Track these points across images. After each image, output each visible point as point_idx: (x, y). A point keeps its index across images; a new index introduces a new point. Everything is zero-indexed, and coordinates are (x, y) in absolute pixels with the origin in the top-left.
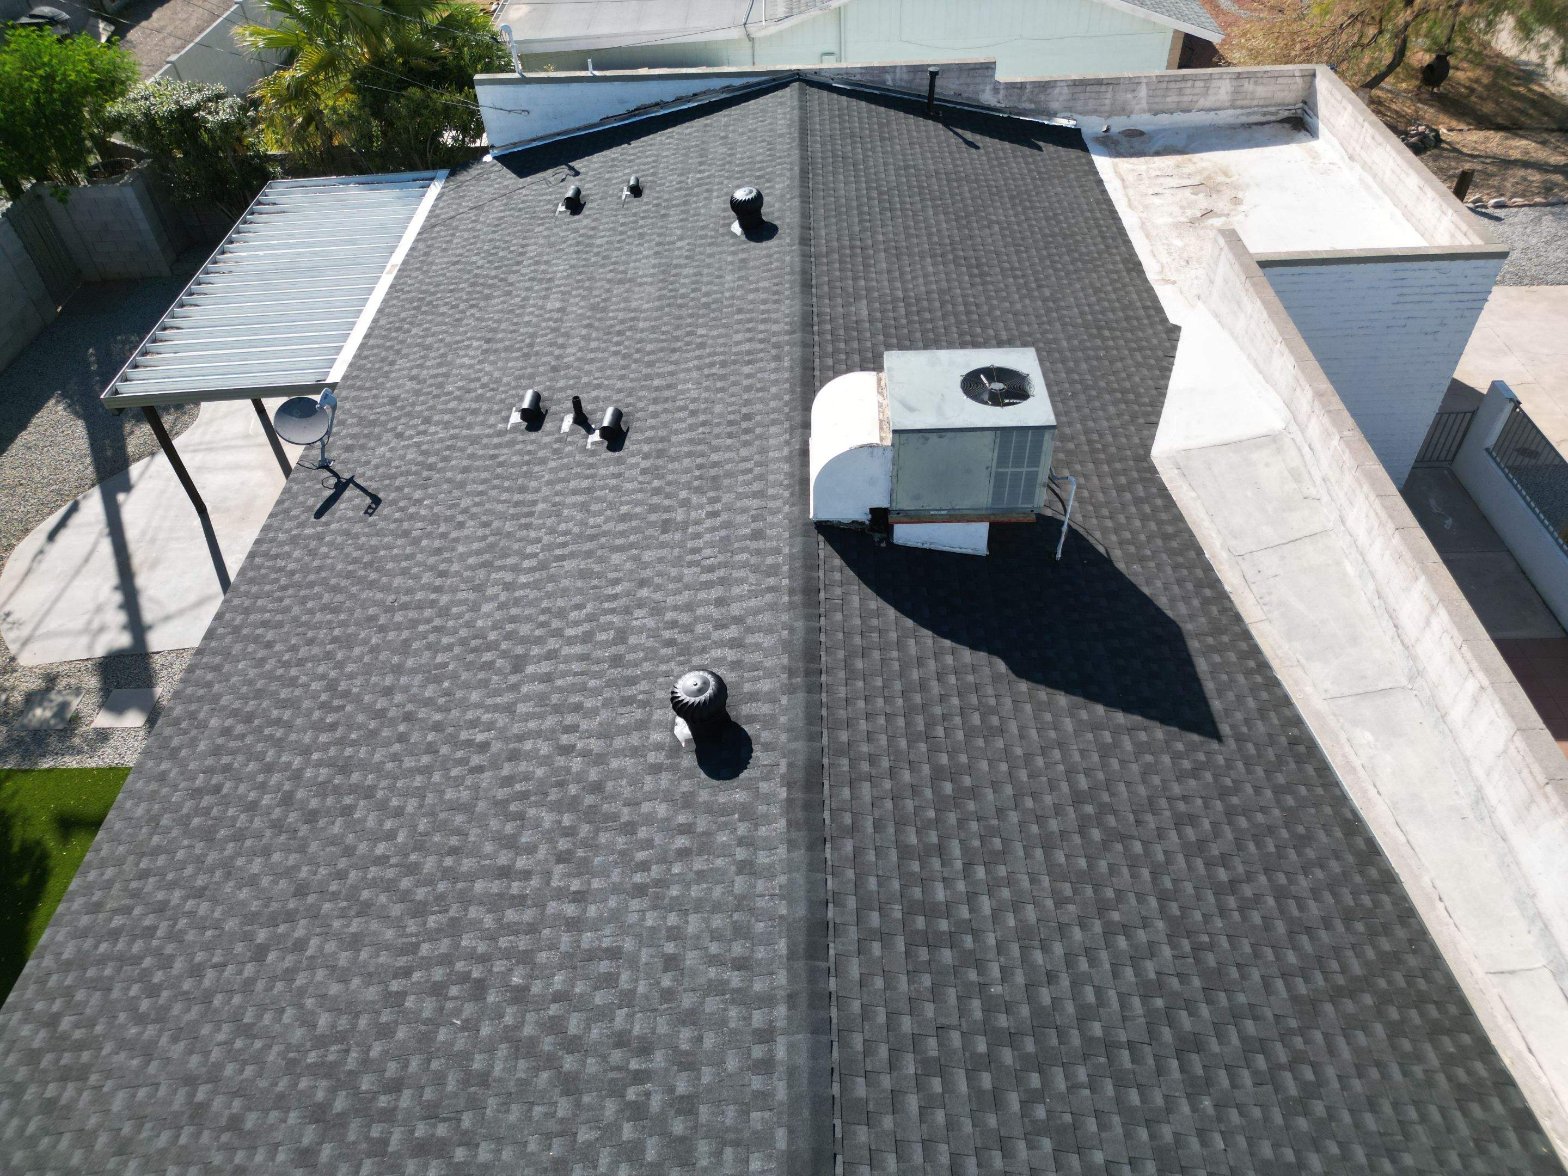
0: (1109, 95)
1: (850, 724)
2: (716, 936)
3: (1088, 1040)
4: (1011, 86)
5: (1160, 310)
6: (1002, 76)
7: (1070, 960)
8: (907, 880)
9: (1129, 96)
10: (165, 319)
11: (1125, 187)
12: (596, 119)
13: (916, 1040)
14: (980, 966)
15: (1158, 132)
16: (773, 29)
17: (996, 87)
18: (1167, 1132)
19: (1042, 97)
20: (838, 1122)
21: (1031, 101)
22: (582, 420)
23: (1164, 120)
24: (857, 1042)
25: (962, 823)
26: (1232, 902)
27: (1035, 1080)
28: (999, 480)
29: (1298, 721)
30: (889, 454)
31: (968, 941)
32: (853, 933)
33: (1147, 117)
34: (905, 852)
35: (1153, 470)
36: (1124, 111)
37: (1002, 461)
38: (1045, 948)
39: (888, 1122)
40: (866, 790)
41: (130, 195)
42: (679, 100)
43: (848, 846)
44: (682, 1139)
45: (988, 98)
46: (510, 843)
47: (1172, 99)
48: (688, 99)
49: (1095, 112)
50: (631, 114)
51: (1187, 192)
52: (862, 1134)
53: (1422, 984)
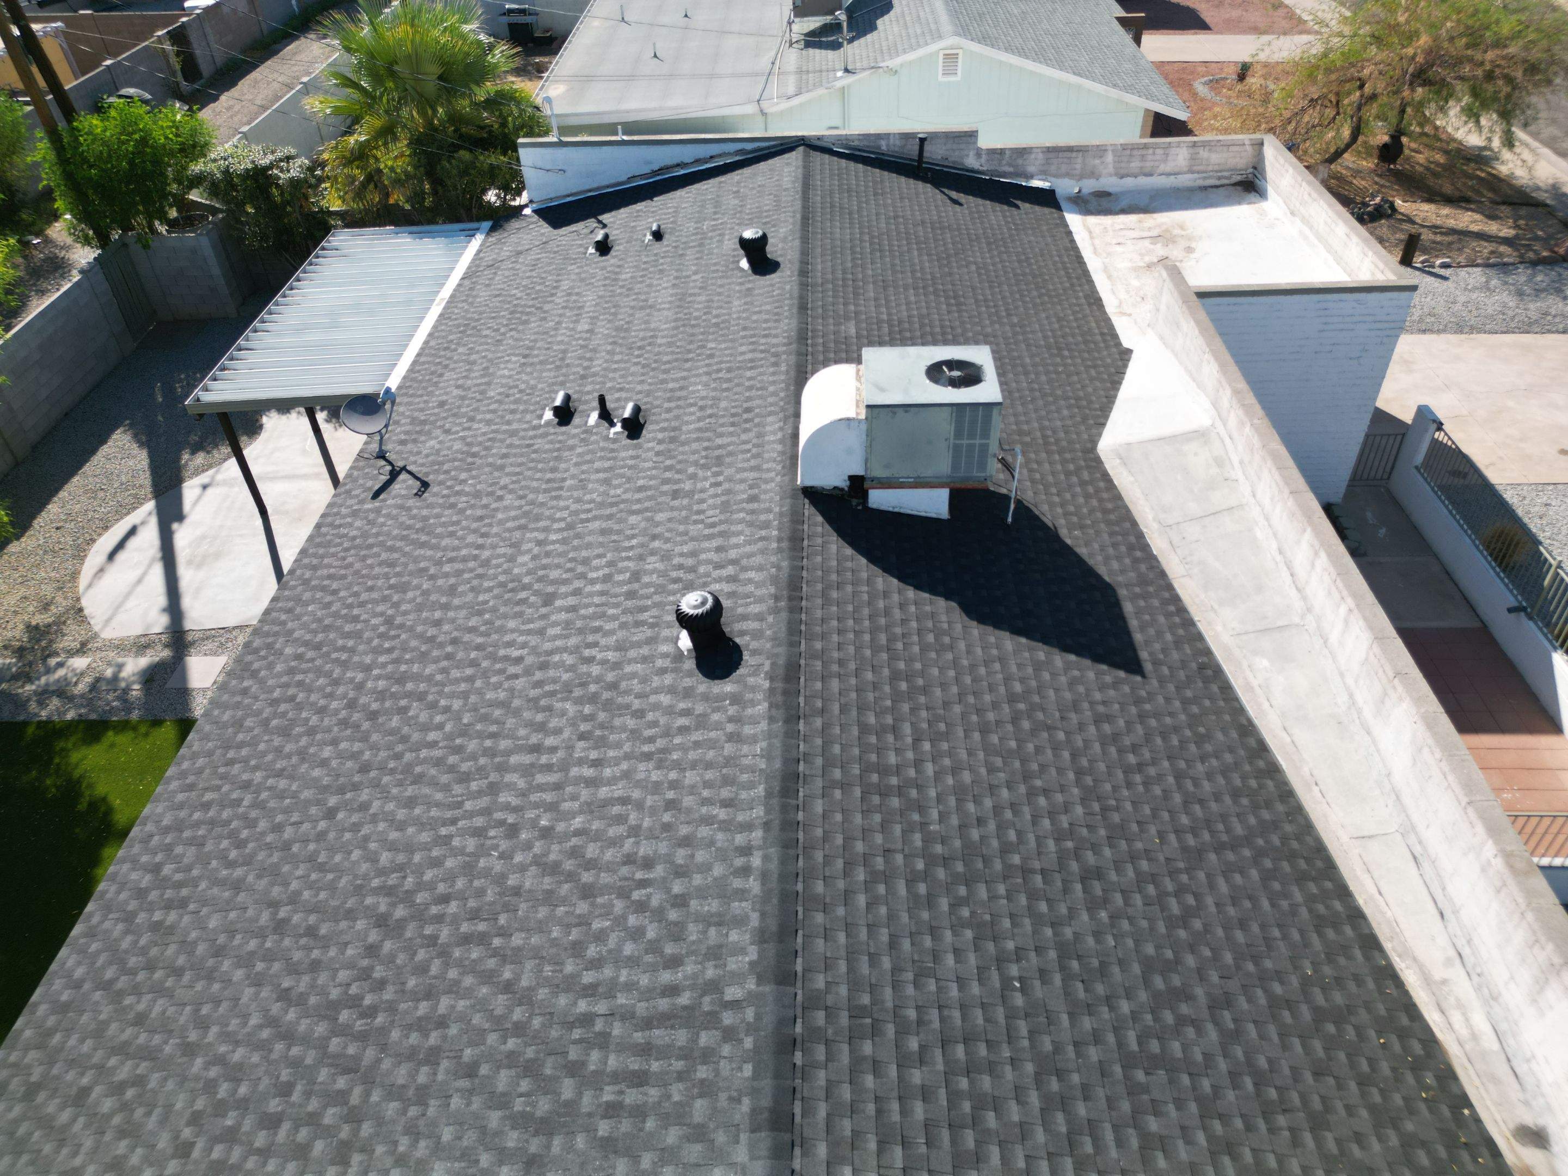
0: (1079, 160)
1: (824, 636)
2: (707, 784)
3: (1008, 867)
4: (992, 152)
5: (1115, 336)
6: (985, 142)
7: (998, 810)
8: (865, 748)
9: (1097, 161)
10: (241, 342)
11: (1092, 238)
12: (624, 178)
13: (866, 859)
14: (921, 809)
15: (1123, 193)
16: (784, 105)
17: (979, 152)
18: (1068, 932)
19: (1020, 162)
20: (800, 909)
21: (1010, 165)
22: (606, 416)
23: (1129, 182)
24: (819, 856)
25: (913, 710)
26: (1138, 778)
27: (962, 891)
28: (957, 449)
29: (1208, 652)
30: (864, 427)
31: (914, 793)
32: (819, 783)
33: (1114, 180)
34: (864, 729)
35: (1098, 461)
36: (1093, 174)
37: (958, 434)
38: (977, 801)
39: (841, 911)
40: (835, 684)
41: (205, 242)
42: (698, 161)
43: (818, 722)
44: (676, 924)
45: (971, 162)
46: (541, 728)
47: (1135, 165)
48: (705, 161)
49: (1068, 175)
50: (655, 173)
51: (1147, 243)
52: (819, 918)
53: (1295, 845)
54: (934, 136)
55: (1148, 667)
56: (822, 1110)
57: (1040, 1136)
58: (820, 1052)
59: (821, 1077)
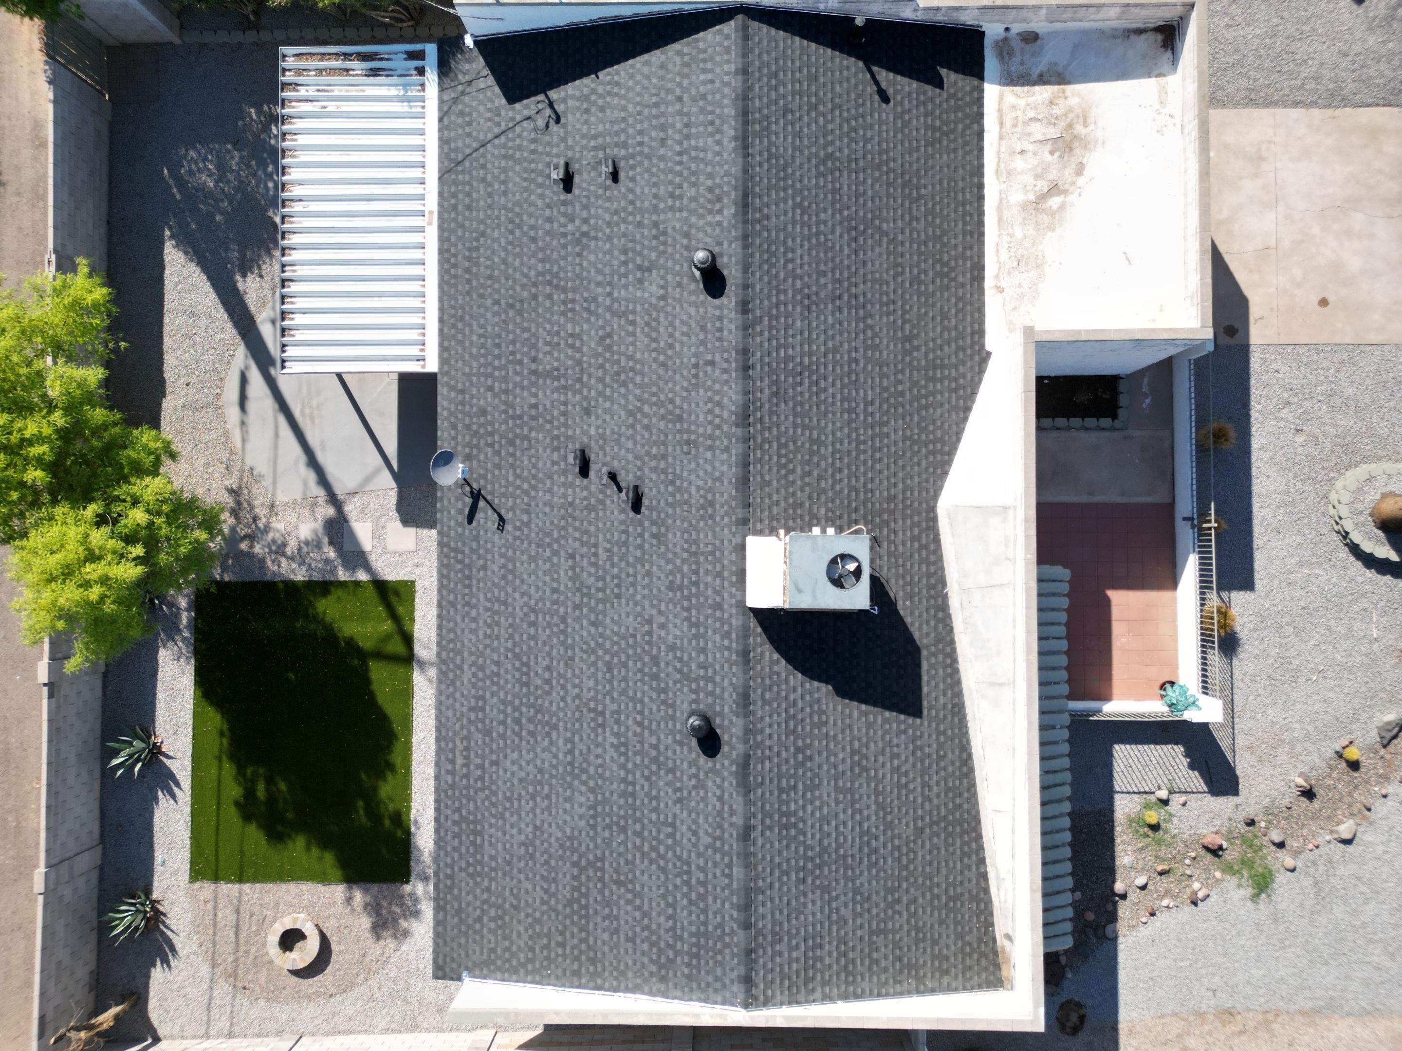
0: (1013, 13)
1: (762, 731)
2: (710, 825)
3: (838, 856)
4: (926, 9)
7: (837, 828)
8: (781, 802)
9: (1031, 14)
11: (1000, 137)
13: (780, 865)
14: (804, 834)
17: (916, 9)
18: (858, 883)
19: (955, 14)
20: (753, 895)
21: (945, 16)
24: (760, 868)
25: (804, 774)
26: (904, 792)
27: (818, 872)
29: (961, 694)
31: (801, 825)
32: (760, 828)
34: (781, 790)
35: (935, 519)
36: (1023, 21)
38: (829, 824)
39: (769, 892)
40: (767, 764)
43: (759, 791)
47: (1068, 16)
51: (1047, 150)
53: (966, 815)
56: (761, 973)
57: (835, 967)
58: (761, 952)
59: (761, 961)
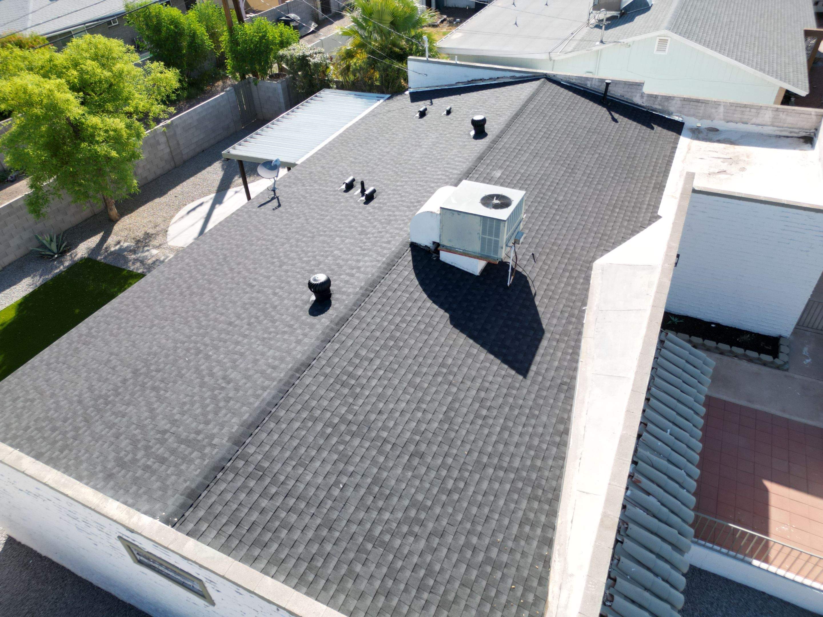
0: (702, 108)
1: (369, 311)
2: (274, 358)
3: (378, 436)
4: (650, 96)
5: (656, 208)
6: (647, 90)
7: (393, 411)
8: (350, 364)
9: (713, 110)
10: (259, 131)
11: (688, 152)
12: (454, 83)
13: (314, 409)
14: (356, 398)
15: (726, 131)
16: (563, 57)
17: (642, 95)
18: (385, 474)
19: (666, 104)
20: (267, 419)
21: (660, 105)
23: (732, 126)
24: (292, 401)
25: (387, 355)
26: (480, 422)
27: (348, 438)
28: (483, 240)
29: (574, 378)
30: (439, 218)
31: (358, 390)
32: (317, 371)
33: (723, 123)
34: (357, 356)
35: (590, 268)
36: (710, 117)
37: (484, 232)
38: (386, 403)
39: (284, 426)
40: (358, 333)
41: (279, 86)
42: (490, 79)
43: (337, 346)
45: (637, 100)
46: (238, 316)
47: (737, 116)
48: (495, 79)
49: (694, 115)
50: (469, 82)
51: (719, 161)
52: (272, 425)
53: (544, 482)
54: (616, 83)
55: (531, 374)
56: (214, 498)
57: (301, 549)
58: (231, 476)
59: (223, 486)
